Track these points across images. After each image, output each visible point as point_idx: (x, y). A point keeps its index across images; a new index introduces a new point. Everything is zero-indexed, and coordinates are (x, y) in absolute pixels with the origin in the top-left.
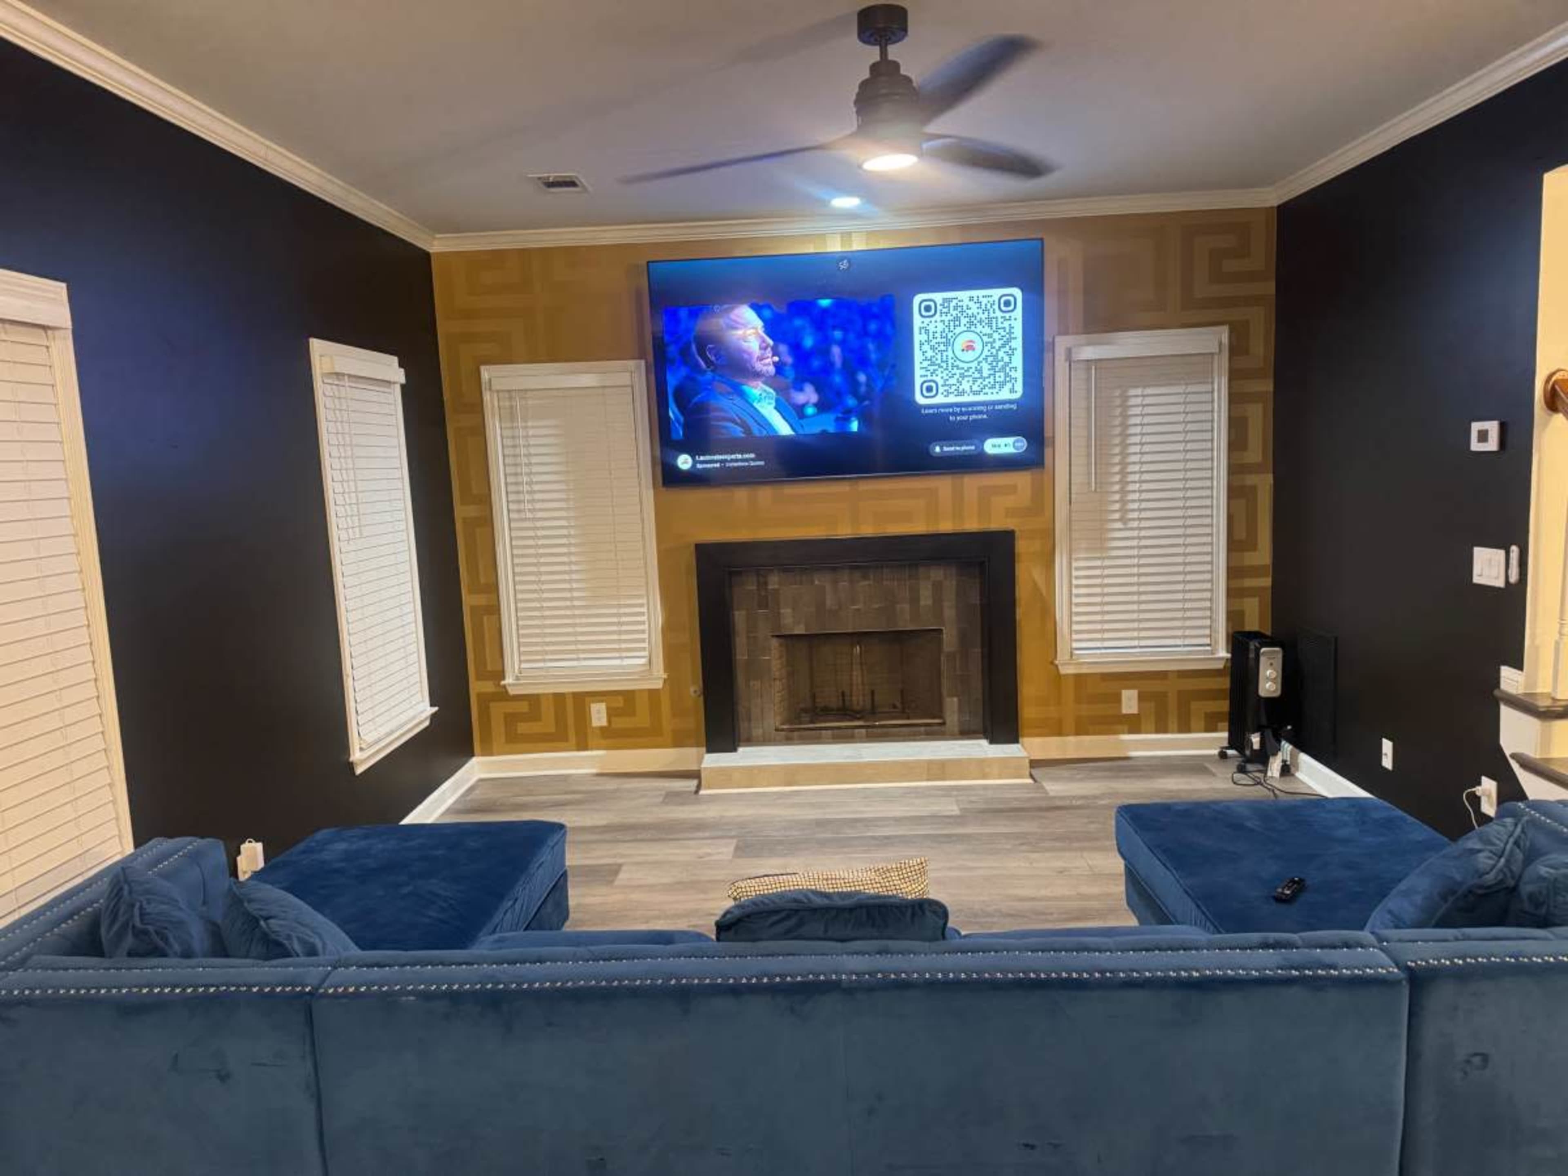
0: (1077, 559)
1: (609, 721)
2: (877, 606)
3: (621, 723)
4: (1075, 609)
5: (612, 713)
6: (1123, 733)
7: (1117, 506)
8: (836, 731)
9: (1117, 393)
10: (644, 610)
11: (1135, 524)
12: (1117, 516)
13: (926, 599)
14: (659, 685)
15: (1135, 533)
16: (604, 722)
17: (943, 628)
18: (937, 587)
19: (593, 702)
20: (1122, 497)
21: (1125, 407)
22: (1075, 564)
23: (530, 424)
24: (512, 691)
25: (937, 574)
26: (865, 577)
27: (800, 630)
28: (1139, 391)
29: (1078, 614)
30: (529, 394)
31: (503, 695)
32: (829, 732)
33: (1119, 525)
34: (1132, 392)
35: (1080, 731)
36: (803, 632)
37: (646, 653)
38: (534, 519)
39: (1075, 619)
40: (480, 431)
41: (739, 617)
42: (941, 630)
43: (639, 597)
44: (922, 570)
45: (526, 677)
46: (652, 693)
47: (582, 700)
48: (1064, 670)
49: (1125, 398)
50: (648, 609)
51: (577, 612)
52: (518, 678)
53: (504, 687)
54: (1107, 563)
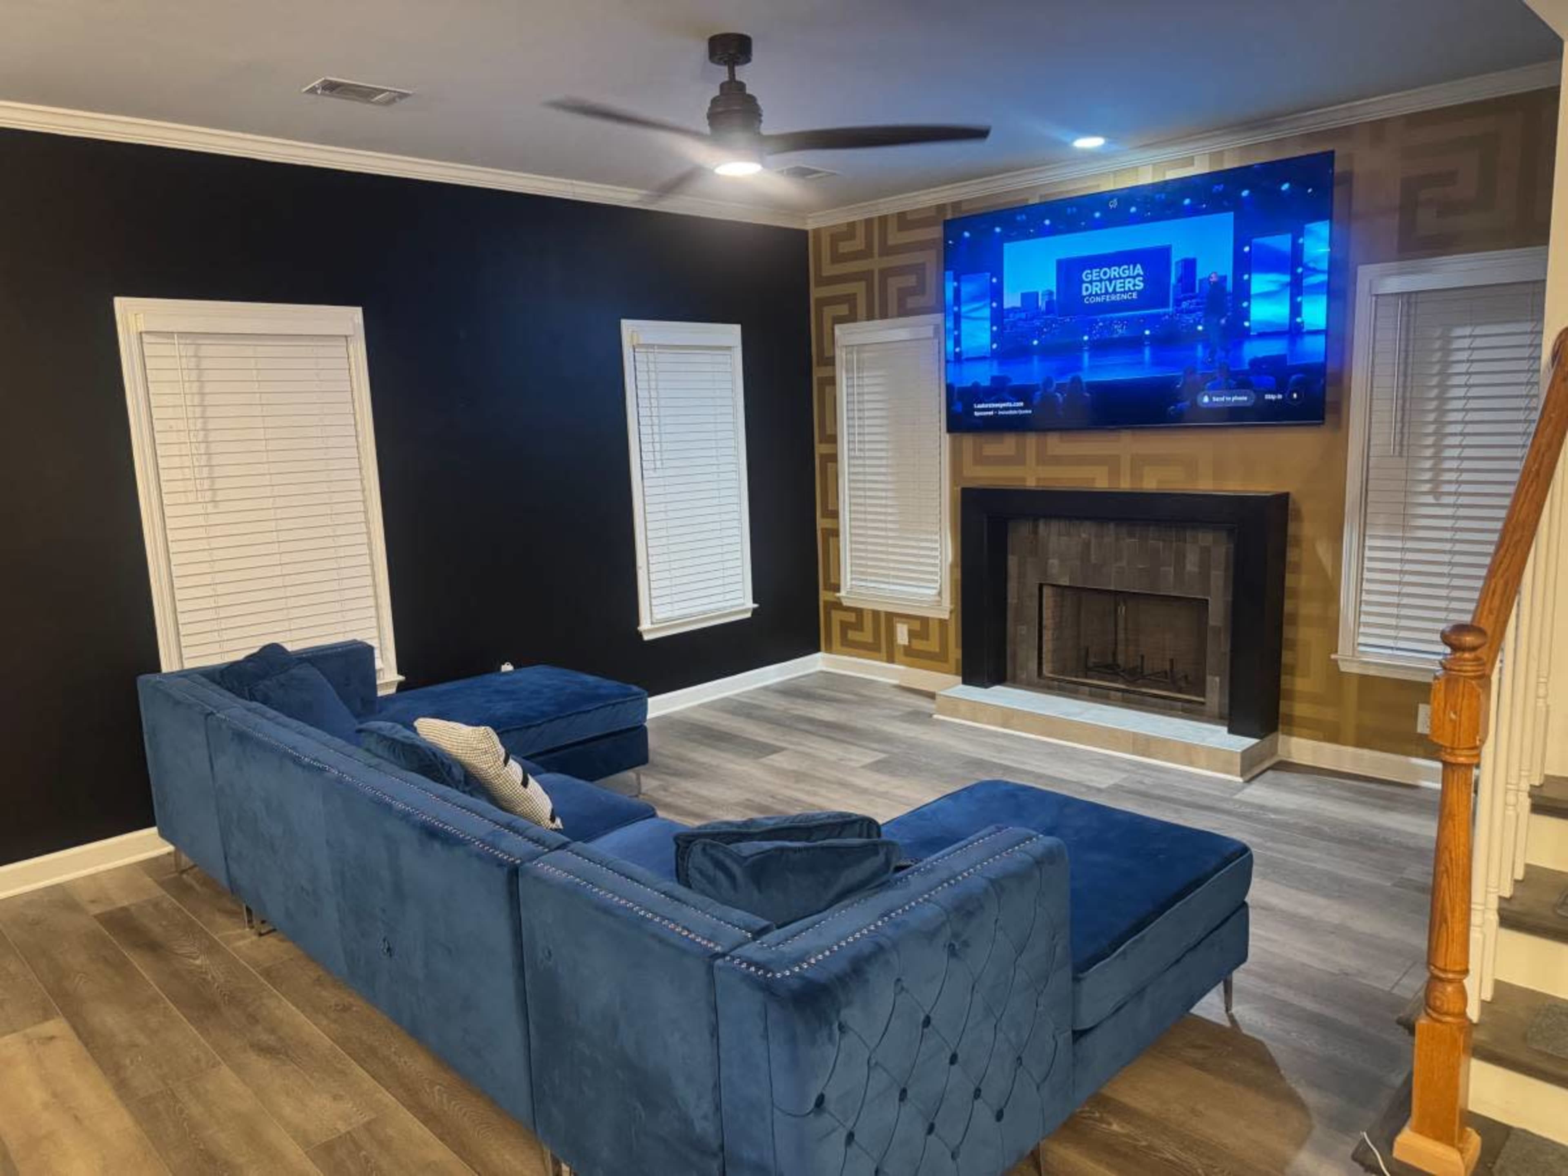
0: (1373, 537)
1: (910, 642)
2: (1141, 566)
3: (919, 645)
4: (1365, 597)
5: (912, 634)
6: (1417, 756)
7: (1427, 476)
8: (1093, 689)
9: (1438, 332)
10: (937, 545)
11: (1451, 500)
12: (1426, 487)
13: (1192, 565)
14: (946, 616)
15: (1449, 511)
16: (906, 643)
17: (1209, 598)
18: (1205, 551)
19: (899, 622)
20: (1435, 464)
21: (1447, 351)
22: (1369, 542)
23: (865, 374)
24: (846, 603)
25: (1206, 538)
26: (1131, 535)
27: (1065, 581)
28: (1467, 331)
29: (1368, 603)
30: (867, 348)
31: (837, 605)
32: (1087, 689)
33: (1430, 499)
34: (1458, 332)
35: (1360, 743)
36: (1067, 584)
37: (937, 585)
38: (864, 458)
39: (1364, 608)
40: (831, 381)
41: (1012, 562)
42: (1207, 601)
43: (932, 533)
44: (1189, 534)
45: (856, 593)
46: (942, 622)
47: (891, 618)
48: (1344, 667)
49: (1447, 339)
50: (941, 545)
51: (890, 542)
52: (848, 593)
53: (839, 598)
54: (1409, 545)
